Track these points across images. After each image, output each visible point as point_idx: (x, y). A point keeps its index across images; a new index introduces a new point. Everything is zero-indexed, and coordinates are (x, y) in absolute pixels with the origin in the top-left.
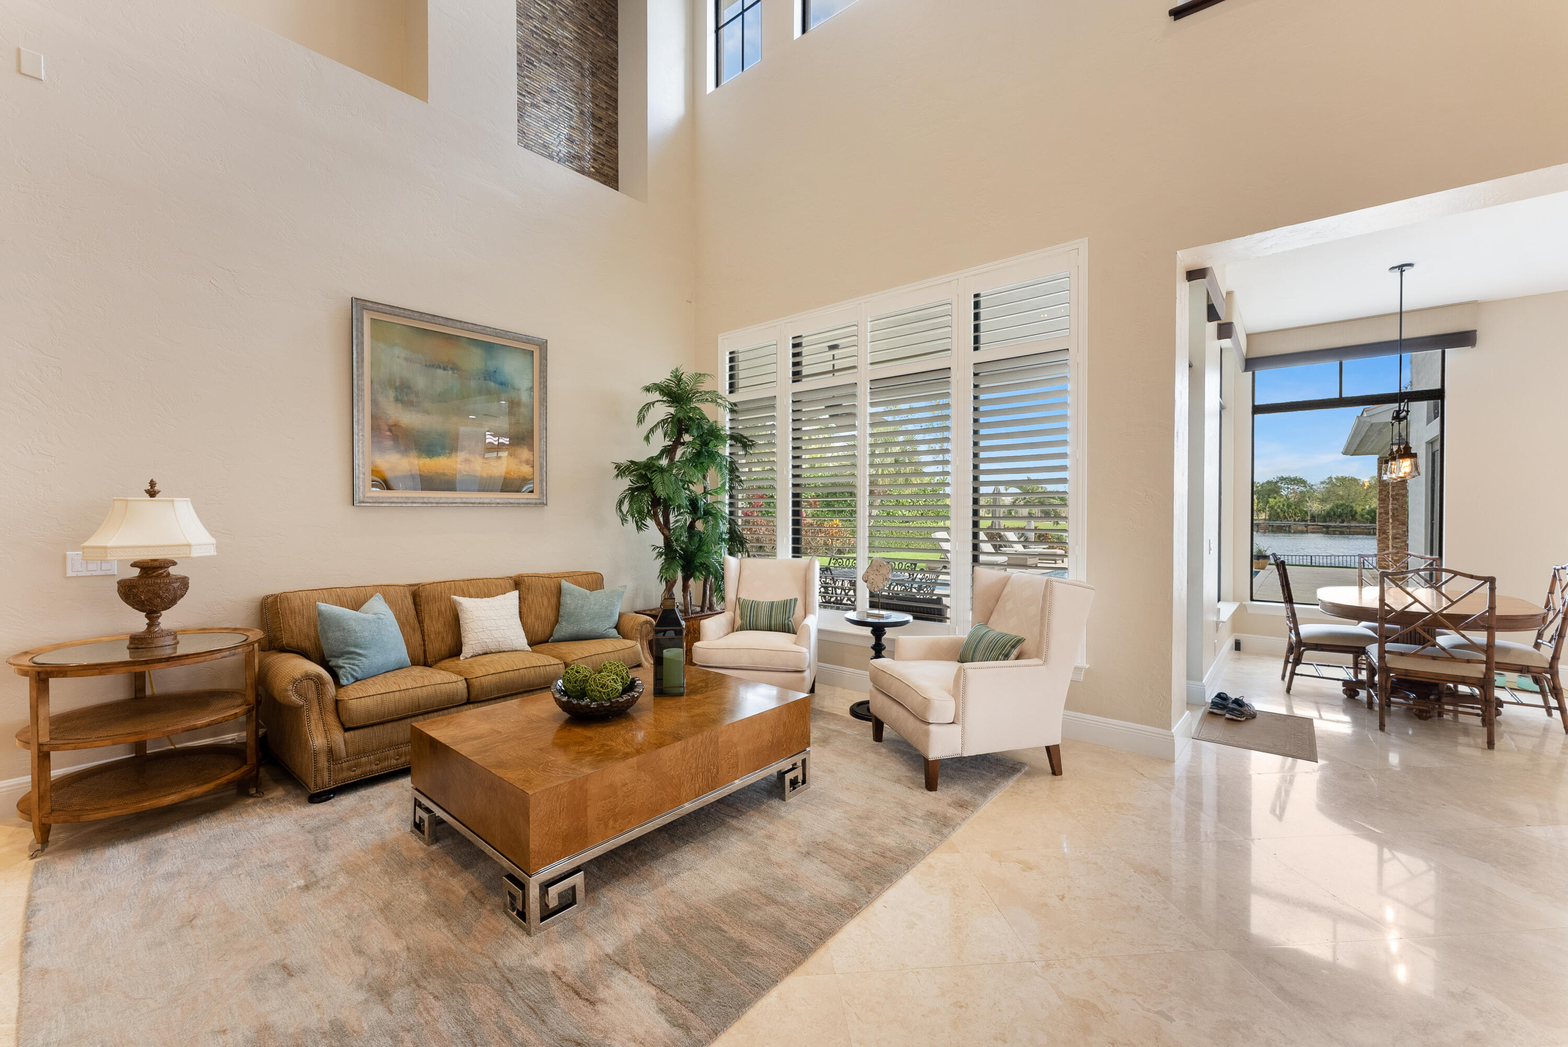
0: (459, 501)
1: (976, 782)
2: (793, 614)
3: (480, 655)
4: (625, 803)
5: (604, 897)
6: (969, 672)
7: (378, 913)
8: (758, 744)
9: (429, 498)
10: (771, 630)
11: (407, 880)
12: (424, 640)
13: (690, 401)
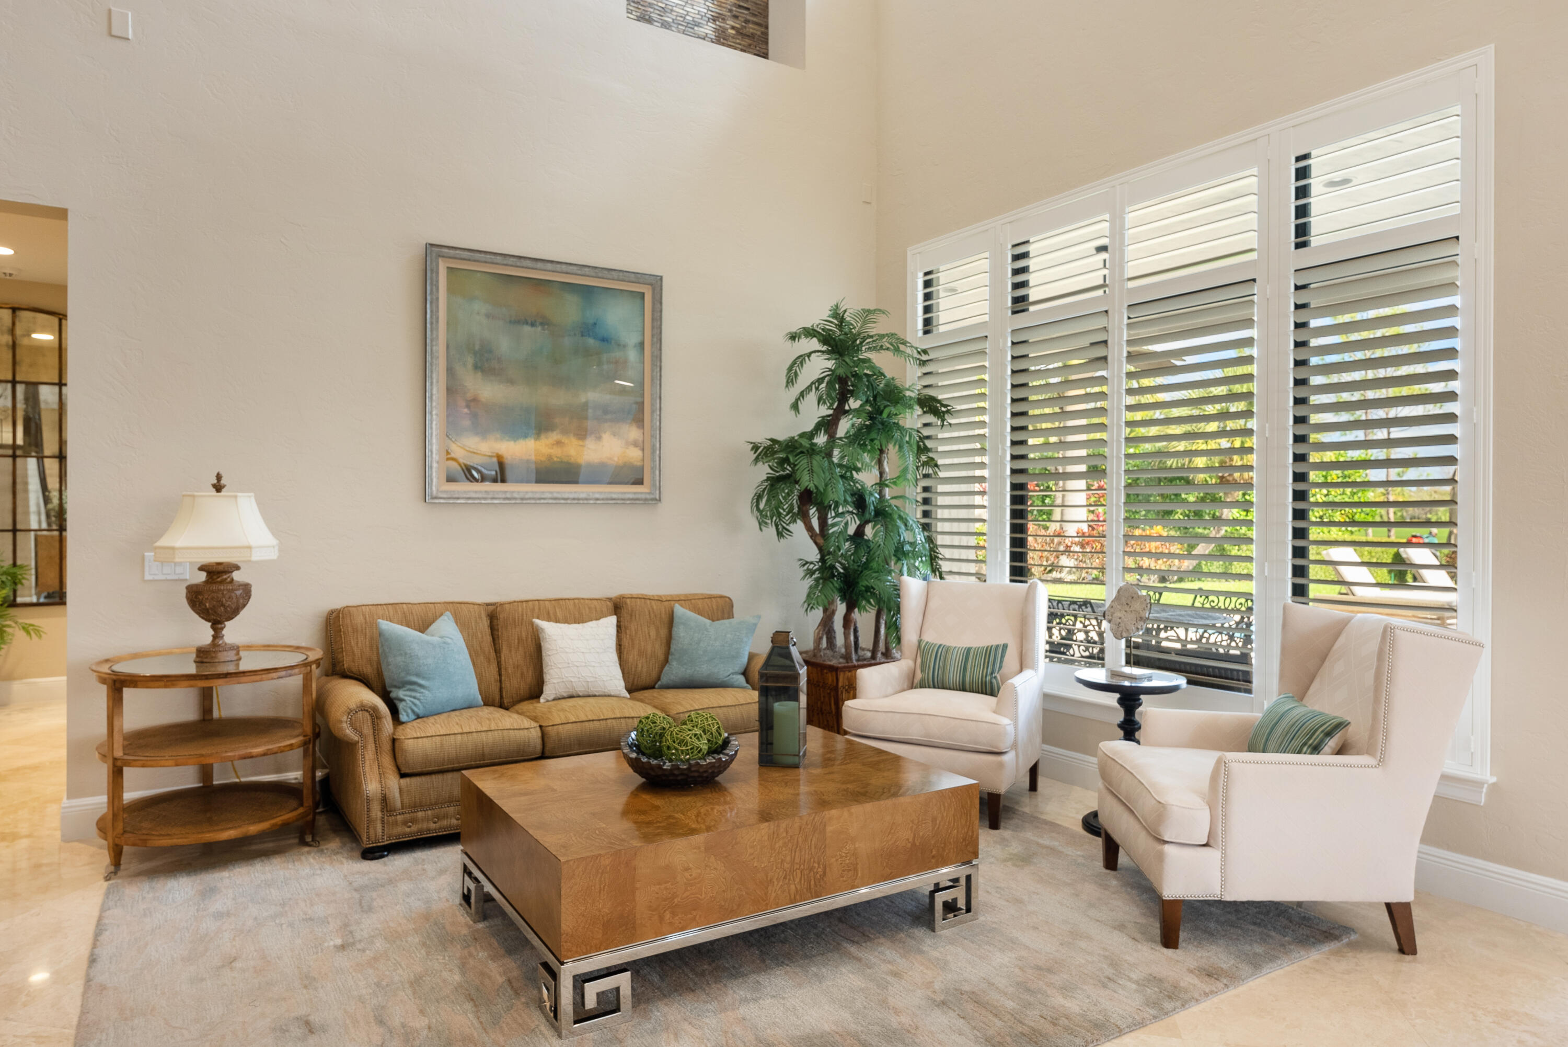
0: (549, 496)
1: (1251, 945)
2: (1000, 667)
3: (564, 698)
4: (687, 893)
5: (658, 1011)
6: (1235, 767)
7: (407, 986)
8: (890, 843)
9: (513, 492)
10: (964, 690)
11: (444, 956)
12: (500, 675)
13: (858, 350)
